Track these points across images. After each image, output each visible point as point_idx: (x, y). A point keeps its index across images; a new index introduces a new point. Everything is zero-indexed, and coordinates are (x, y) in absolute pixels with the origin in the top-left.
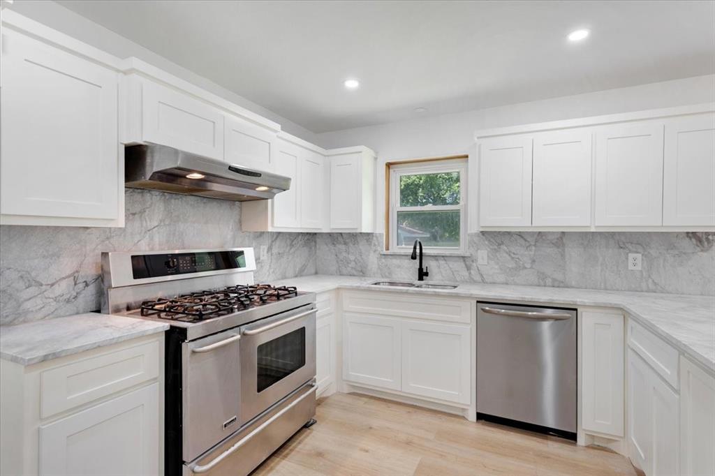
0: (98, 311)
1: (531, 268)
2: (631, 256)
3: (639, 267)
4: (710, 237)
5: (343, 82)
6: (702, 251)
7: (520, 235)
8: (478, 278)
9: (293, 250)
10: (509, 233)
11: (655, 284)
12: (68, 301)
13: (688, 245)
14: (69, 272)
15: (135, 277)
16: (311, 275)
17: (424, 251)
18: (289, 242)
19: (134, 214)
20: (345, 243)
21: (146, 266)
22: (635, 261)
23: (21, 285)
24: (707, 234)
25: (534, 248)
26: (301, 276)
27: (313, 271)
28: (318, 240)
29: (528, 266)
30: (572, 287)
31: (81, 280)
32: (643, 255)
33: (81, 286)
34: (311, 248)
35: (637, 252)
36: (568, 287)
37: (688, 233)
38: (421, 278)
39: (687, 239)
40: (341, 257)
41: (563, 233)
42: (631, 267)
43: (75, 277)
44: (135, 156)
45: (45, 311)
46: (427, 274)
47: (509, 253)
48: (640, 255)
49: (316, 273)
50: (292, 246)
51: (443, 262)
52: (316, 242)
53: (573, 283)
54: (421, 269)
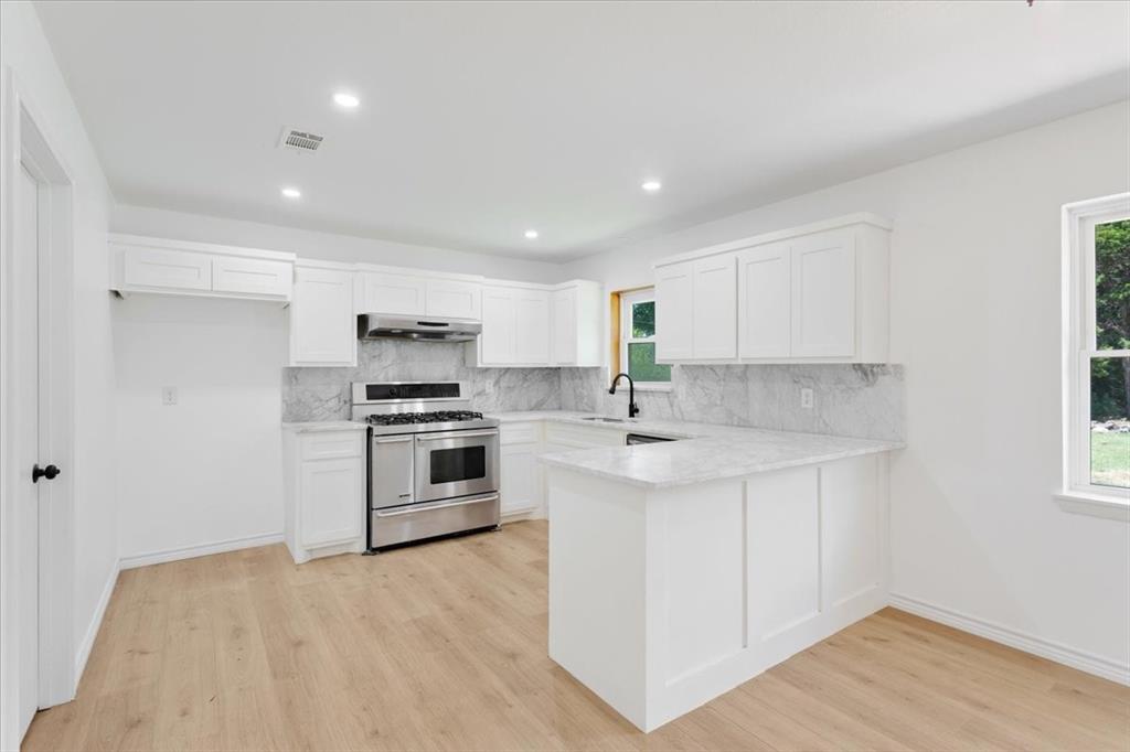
0: (350, 420)
1: (721, 405)
2: (804, 391)
3: (810, 406)
4: (875, 369)
5: (524, 235)
6: (867, 386)
7: (712, 368)
8: (678, 415)
9: (525, 385)
10: (703, 366)
11: (827, 425)
12: (335, 412)
13: (854, 377)
14: (335, 395)
15: (368, 399)
16: (553, 409)
17: (634, 386)
18: (521, 376)
19: (374, 357)
20: (581, 378)
21: (375, 392)
22: (807, 397)
23: (312, 400)
24: (872, 366)
25: (722, 383)
26: (539, 410)
27: (556, 406)
28: (563, 376)
29: (719, 402)
30: (756, 427)
31: (342, 400)
32: (814, 391)
33: (342, 403)
34: (552, 382)
35: (809, 387)
36: (751, 427)
37: (854, 365)
38: (632, 415)
39: (853, 372)
40: (578, 392)
41: (747, 366)
42: (804, 405)
43: (338, 396)
44: (363, 321)
45: (324, 416)
46: (637, 411)
47: (703, 388)
48: (811, 391)
49: (560, 409)
50: (525, 380)
51: (651, 398)
52: (559, 377)
53: (756, 424)
54: (631, 406)
